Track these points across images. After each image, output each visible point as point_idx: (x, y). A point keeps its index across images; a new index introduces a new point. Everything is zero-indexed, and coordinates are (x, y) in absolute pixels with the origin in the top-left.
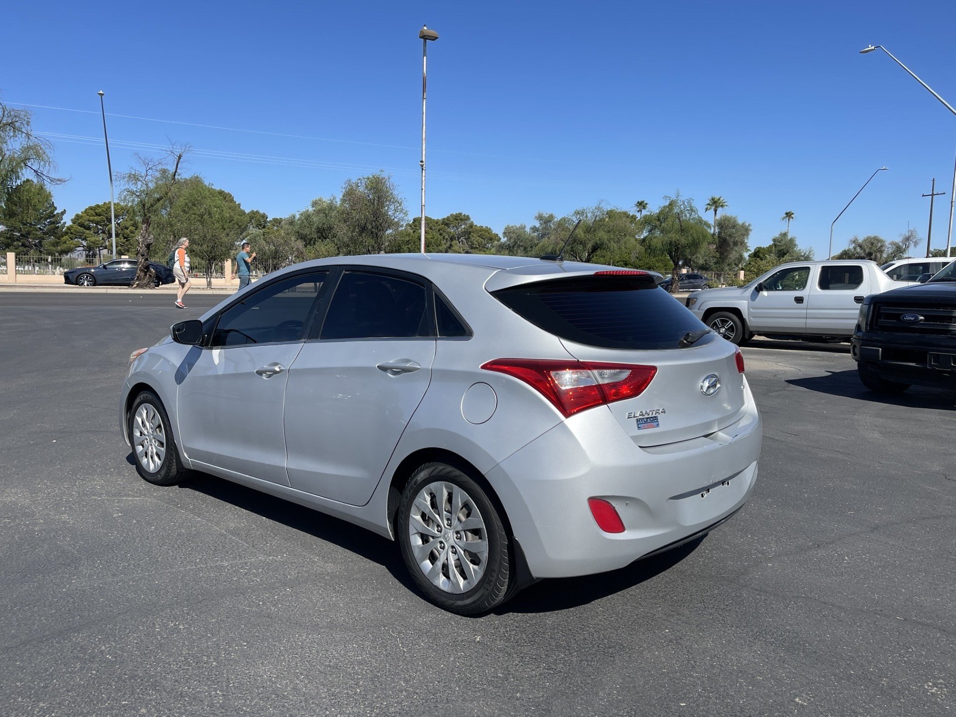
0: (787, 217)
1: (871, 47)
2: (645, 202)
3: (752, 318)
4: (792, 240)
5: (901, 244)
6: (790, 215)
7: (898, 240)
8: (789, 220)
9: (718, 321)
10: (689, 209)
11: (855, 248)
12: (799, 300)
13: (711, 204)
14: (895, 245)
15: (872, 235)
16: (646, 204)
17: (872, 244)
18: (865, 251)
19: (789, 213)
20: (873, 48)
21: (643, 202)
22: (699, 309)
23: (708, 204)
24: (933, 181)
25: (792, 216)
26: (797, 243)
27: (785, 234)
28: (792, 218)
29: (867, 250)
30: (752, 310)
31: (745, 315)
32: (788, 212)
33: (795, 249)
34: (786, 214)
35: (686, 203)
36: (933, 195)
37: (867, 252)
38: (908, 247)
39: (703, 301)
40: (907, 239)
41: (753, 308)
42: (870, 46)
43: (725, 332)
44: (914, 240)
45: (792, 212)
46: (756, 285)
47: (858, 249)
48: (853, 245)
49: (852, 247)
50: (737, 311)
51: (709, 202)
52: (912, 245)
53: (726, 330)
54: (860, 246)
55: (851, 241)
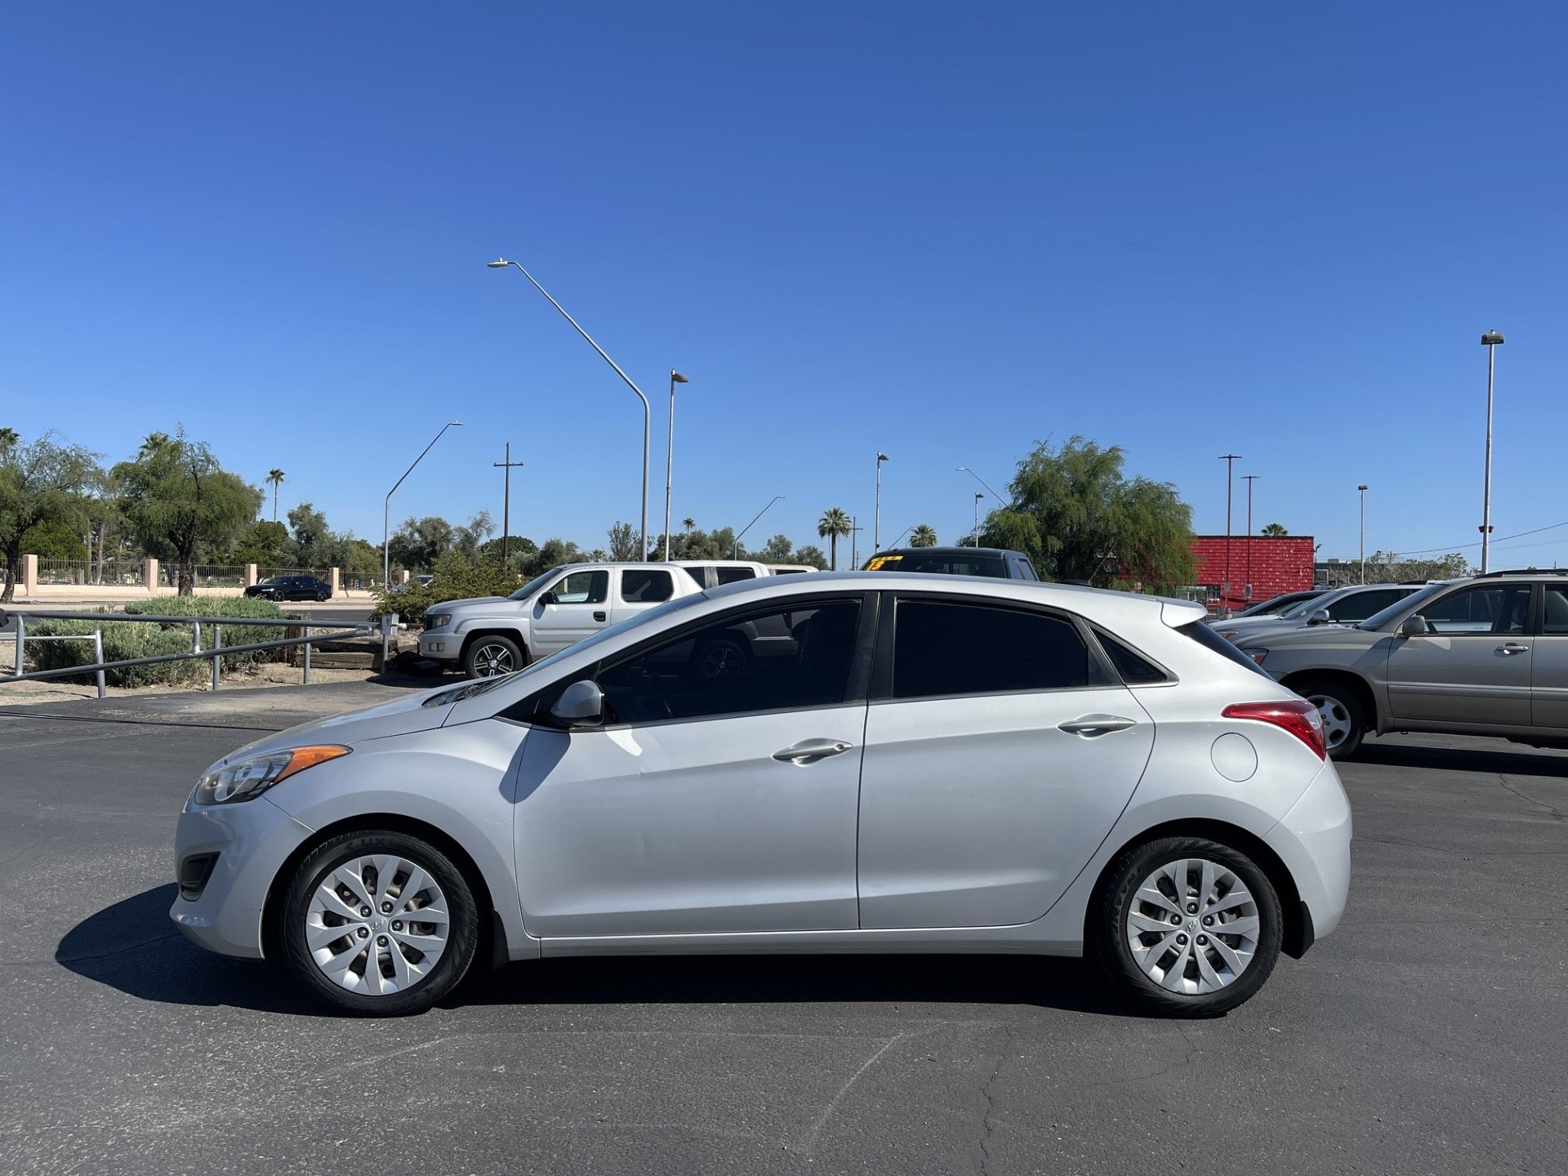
0: (273, 477)
1: (501, 262)
2: (13, 432)
3: (536, 644)
4: (319, 517)
5: (470, 531)
6: (279, 475)
7: (467, 525)
8: (277, 483)
9: (486, 649)
10: (203, 458)
11: (412, 534)
12: (600, 616)
13: (149, 446)
14: (462, 531)
15: (435, 517)
16: (16, 435)
17: (435, 529)
18: (426, 539)
19: (277, 471)
20: (506, 263)
21: (9, 430)
22: (456, 632)
23: (145, 447)
24: (507, 445)
25: (282, 477)
26: (326, 521)
27: (307, 508)
28: (282, 480)
29: (430, 538)
30: (536, 632)
31: (527, 639)
32: (275, 470)
33: (325, 531)
34: (272, 473)
35: (195, 448)
36: (507, 465)
37: (429, 540)
38: (480, 536)
39: (461, 620)
40: (478, 524)
41: (538, 629)
42: (501, 260)
43: (498, 666)
44: (487, 526)
45: (282, 471)
46: (540, 595)
47: (417, 535)
48: (410, 530)
49: (407, 533)
50: (514, 634)
51: (146, 443)
52: (485, 532)
53: (500, 662)
54: (420, 532)
55: (406, 523)
